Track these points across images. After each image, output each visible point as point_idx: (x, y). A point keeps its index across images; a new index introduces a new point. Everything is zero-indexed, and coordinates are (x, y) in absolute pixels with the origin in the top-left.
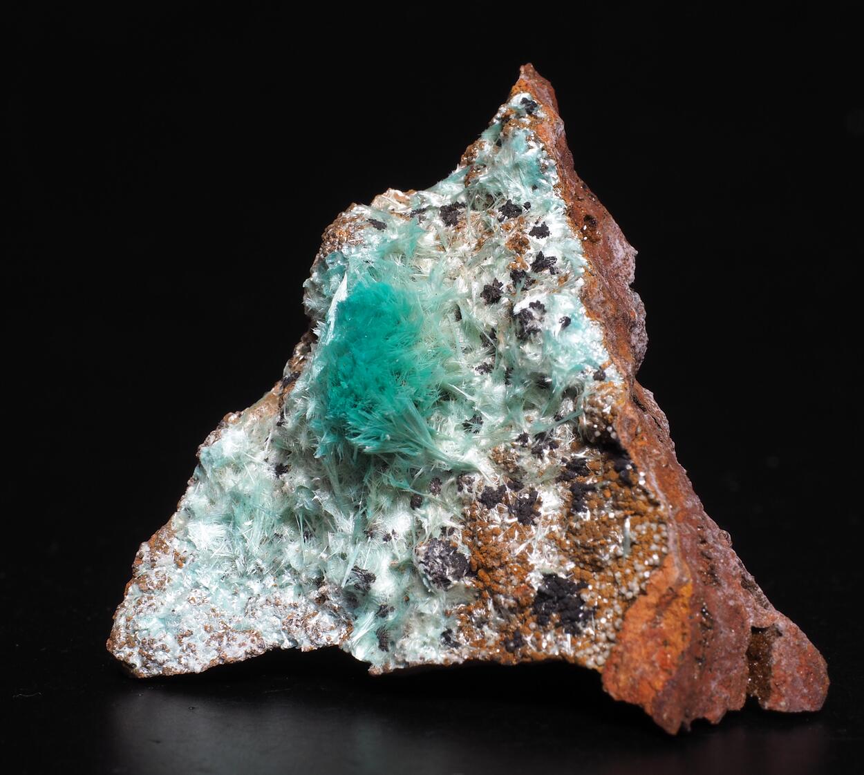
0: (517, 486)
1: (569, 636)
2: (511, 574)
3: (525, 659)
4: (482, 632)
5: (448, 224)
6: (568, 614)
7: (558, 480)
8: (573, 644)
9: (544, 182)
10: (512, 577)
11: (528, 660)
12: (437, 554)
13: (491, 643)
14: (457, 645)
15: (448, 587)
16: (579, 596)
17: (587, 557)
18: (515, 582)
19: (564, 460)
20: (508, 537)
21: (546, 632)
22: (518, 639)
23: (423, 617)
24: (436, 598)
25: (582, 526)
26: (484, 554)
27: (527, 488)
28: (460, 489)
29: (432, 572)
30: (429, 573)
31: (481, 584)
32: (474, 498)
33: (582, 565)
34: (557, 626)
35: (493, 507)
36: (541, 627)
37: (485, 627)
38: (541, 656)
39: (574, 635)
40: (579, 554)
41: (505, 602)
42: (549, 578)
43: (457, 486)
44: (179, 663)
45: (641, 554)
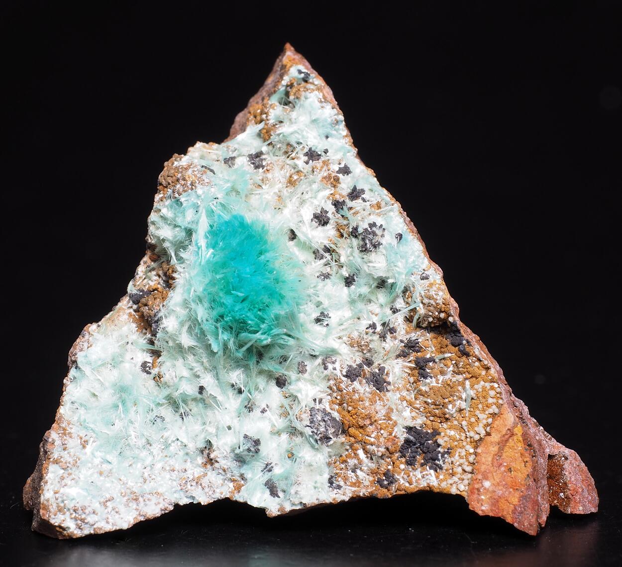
0: (369, 363)
1: (432, 472)
2: (381, 429)
3: (399, 492)
4: (357, 476)
5: (257, 167)
6: (430, 455)
7: (398, 356)
8: (437, 477)
9: (334, 132)
10: (382, 432)
11: (403, 492)
12: (320, 418)
13: (367, 483)
14: (339, 487)
15: (329, 444)
16: (436, 442)
17: (437, 411)
18: (385, 435)
19: (402, 341)
20: (373, 402)
21: (415, 470)
22: (390, 477)
23: (312, 468)
24: (320, 452)
25: (430, 389)
26: (354, 417)
27: (376, 364)
28: (326, 368)
29: (319, 432)
30: (316, 434)
31: (352, 439)
32: (339, 374)
33: (432, 418)
34: (422, 465)
35: (355, 380)
36: (410, 467)
37: (359, 472)
38: (413, 488)
39: (436, 471)
40: (430, 410)
41: (378, 451)
42: (410, 429)
43: (323, 366)
44: (108, 522)
45: (480, 406)
